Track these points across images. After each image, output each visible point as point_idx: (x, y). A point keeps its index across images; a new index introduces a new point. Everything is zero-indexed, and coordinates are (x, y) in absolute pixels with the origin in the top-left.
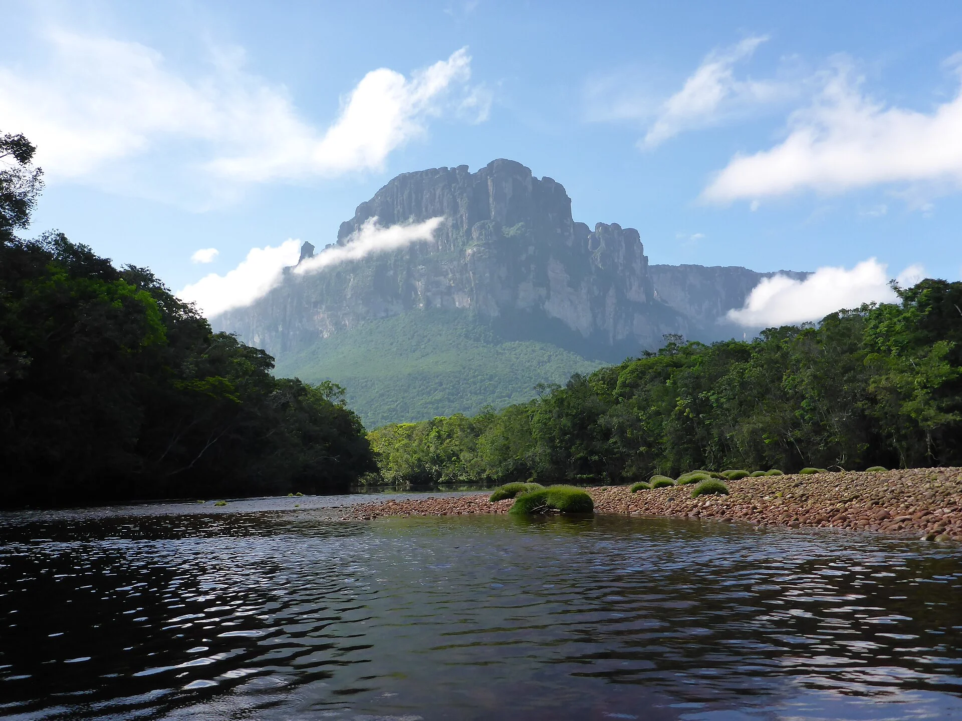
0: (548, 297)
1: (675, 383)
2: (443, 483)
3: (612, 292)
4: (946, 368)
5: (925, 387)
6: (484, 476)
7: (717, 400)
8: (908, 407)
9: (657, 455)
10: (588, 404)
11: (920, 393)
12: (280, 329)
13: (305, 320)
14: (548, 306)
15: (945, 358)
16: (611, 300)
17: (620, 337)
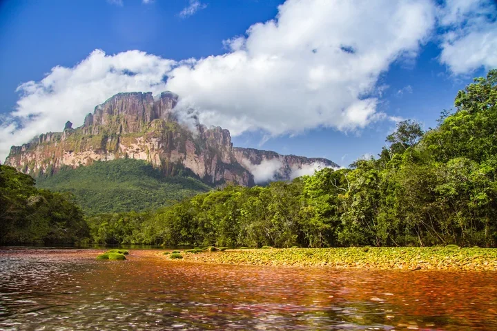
0: (185, 158)
1: (227, 204)
2: (124, 244)
3: (215, 158)
4: (327, 205)
5: (319, 213)
6: (143, 242)
7: (243, 213)
8: (312, 221)
9: (217, 236)
10: (189, 211)
11: (317, 215)
12: (51, 163)
13: (64, 159)
14: (184, 162)
15: (327, 201)
16: (214, 162)
17: (217, 179)
